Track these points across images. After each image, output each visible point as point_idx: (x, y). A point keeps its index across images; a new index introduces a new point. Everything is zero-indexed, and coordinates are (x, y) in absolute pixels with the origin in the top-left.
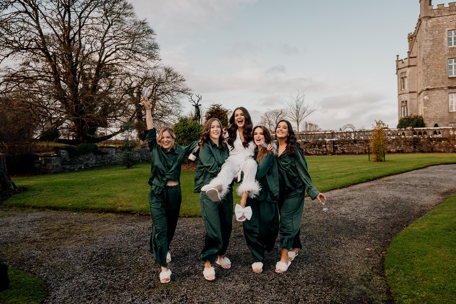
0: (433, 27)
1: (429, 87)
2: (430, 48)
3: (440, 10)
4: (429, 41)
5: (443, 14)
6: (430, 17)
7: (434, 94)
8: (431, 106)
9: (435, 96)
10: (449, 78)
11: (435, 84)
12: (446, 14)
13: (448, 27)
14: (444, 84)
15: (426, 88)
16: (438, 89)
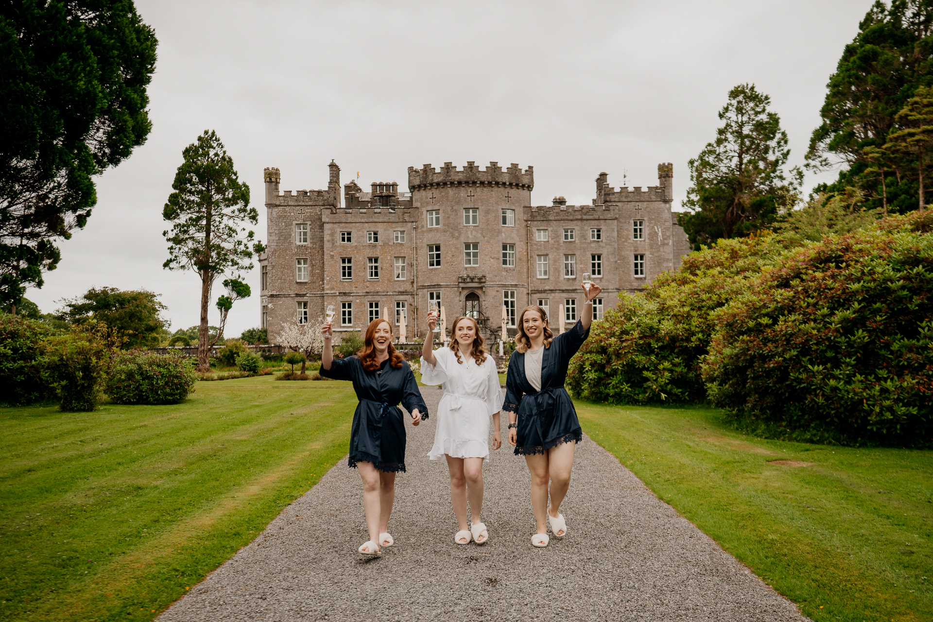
0: (279, 217)
1: (274, 293)
2: (275, 244)
3: (287, 197)
4: (274, 234)
5: (290, 203)
6: (277, 206)
7: (280, 301)
8: (277, 317)
9: (281, 305)
10: (297, 283)
11: (281, 289)
12: (293, 204)
13: (296, 220)
14: (291, 290)
15: (270, 293)
16: (285, 296)
